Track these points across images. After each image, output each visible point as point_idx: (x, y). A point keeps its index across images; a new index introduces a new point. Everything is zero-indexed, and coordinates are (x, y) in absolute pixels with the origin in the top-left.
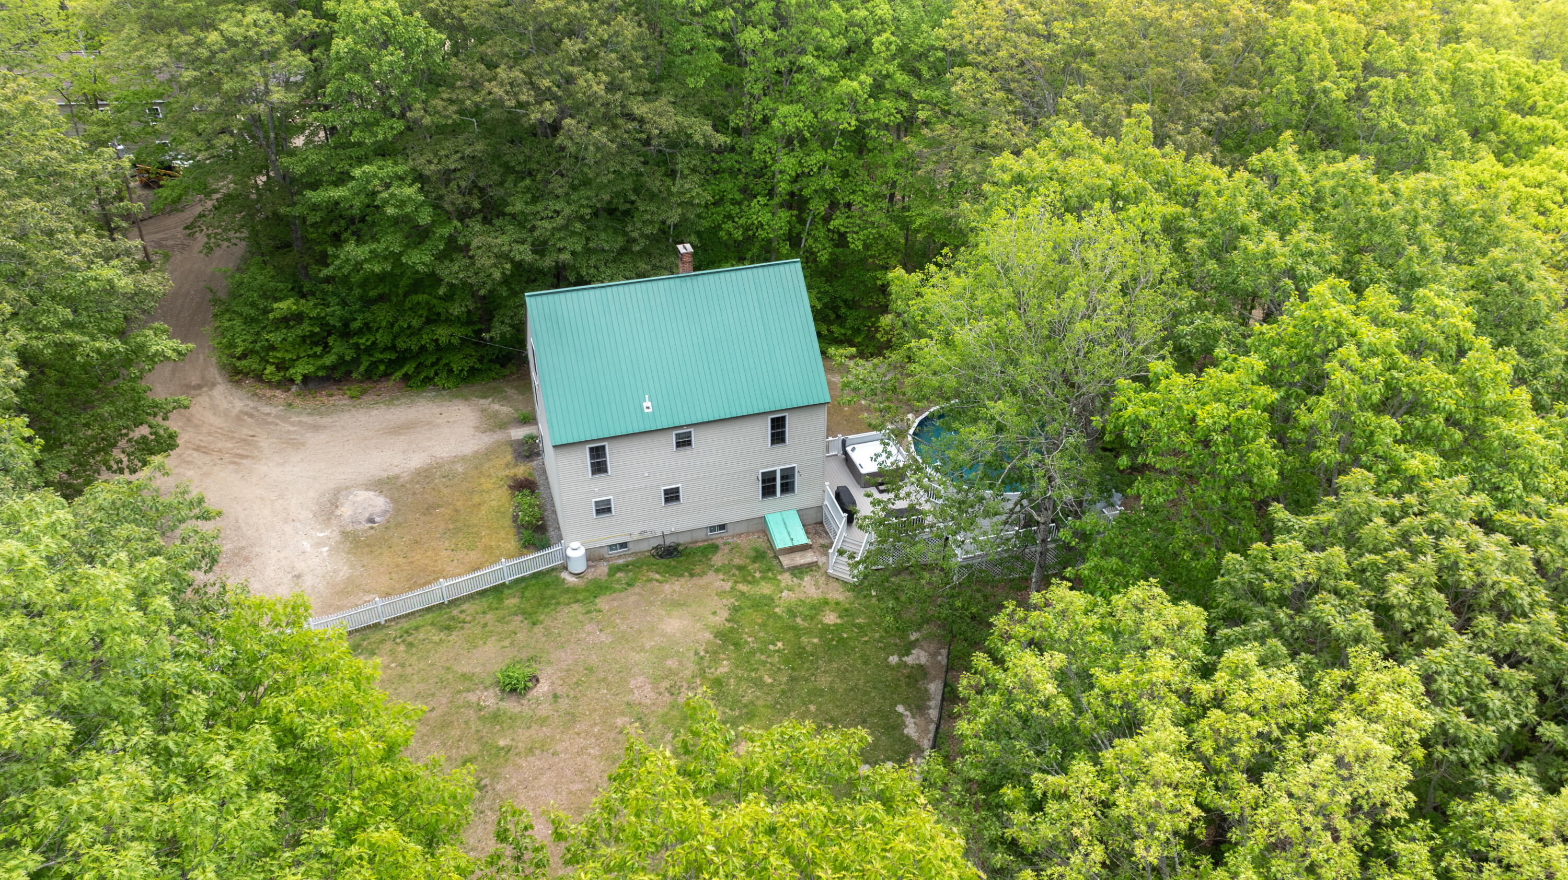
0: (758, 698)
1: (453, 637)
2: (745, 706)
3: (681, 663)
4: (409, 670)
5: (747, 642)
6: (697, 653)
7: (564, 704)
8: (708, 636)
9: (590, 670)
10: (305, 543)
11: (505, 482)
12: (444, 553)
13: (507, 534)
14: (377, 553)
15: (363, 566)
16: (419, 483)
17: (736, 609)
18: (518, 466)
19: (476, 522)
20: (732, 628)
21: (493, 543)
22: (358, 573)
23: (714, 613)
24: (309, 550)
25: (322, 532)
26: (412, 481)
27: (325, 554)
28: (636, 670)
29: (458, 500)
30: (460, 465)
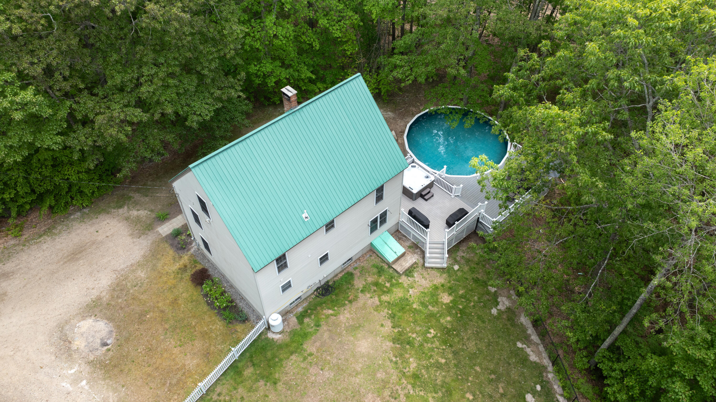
0: (445, 377)
2: (442, 386)
3: (387, 373)
5: (414, 339)
6: (391, 361)
8: (390, 344)
10: (64, 384)
11: (182, 275)
12: (176, 351)
13: (211, 317)
14: (126, 370)
15: (123, 386)
16: (120, 298)
17: (392, 317)
18: (181, 257)
19: (182, 315)
20: (399, 332)
21: (206, 329)
22: (123, 394)
23: (382, 325)
24: (71, 389)
25: (71, 368)
26: (113, 297)
27: (87, 387)
28: (362, 390)
29: (158, 302)
30: (140, 272)
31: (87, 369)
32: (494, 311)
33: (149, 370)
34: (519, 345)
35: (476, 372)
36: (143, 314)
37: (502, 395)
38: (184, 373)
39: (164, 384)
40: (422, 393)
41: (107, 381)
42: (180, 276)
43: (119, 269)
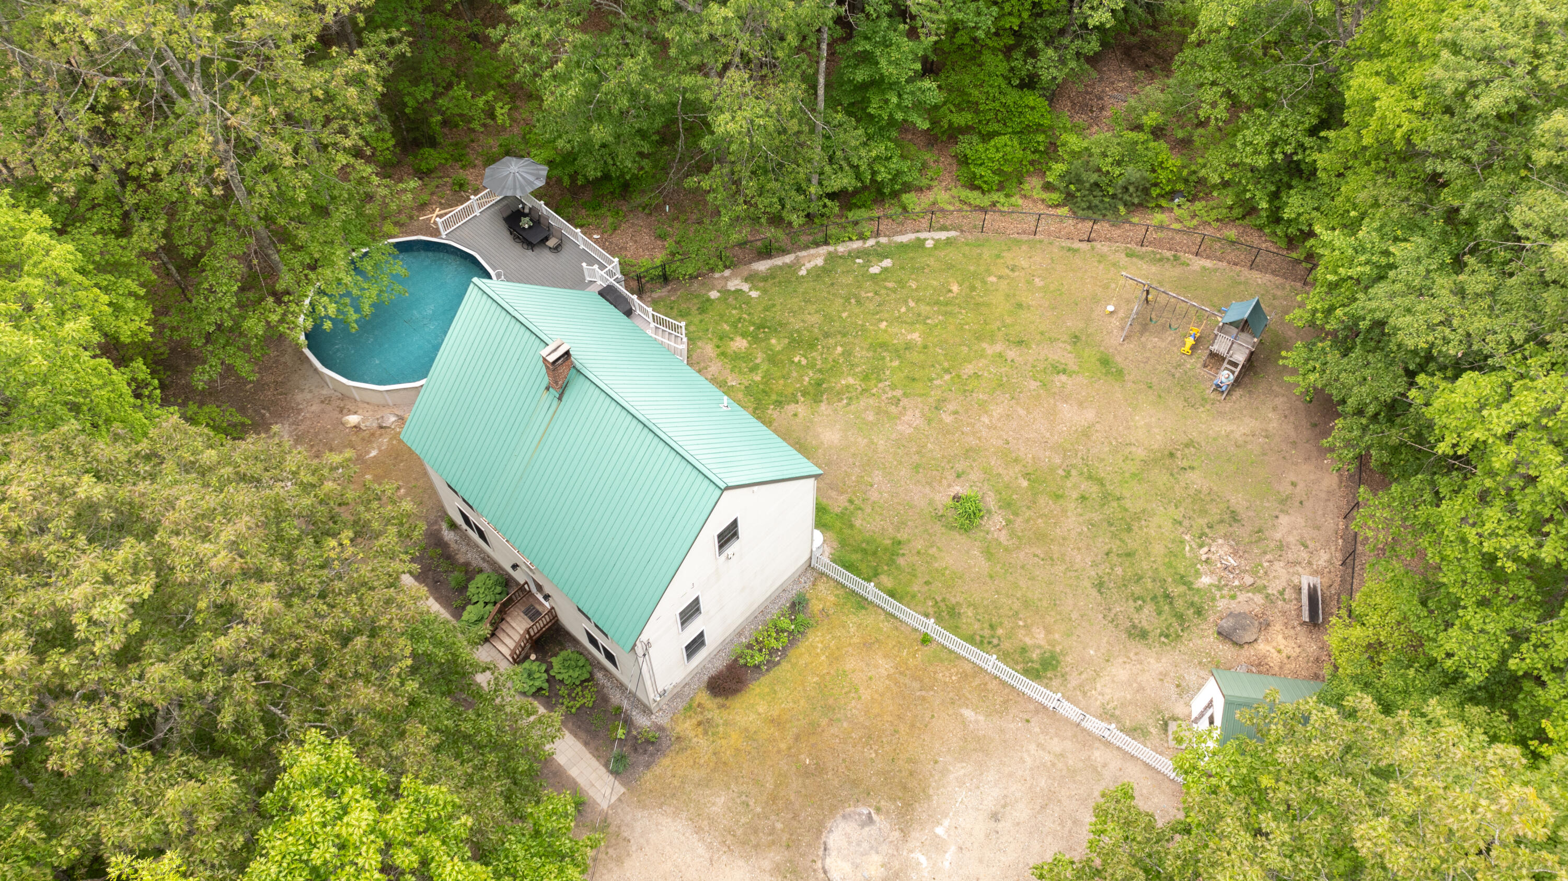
0: (862, 348)
1: (960, 599)
2: (875, 351)
3: (866, 409)
4: (1017, 606)
5: (811, 379)
6: (848, 404)
7: (959, 467)
8: (823, 407)
9: (917, 467)
10: (947, 864)
11: (717, 726)
12: (866, 695)
13: (801, 654)
14: (908, 766)
15: (936, 762)
16: (774, 828)
17: (779, 404)
18: (678, 738)
19: (802, 702)
20: (803, 395)
21: (823, 658)
22: (949, 758)
23: (795, 415)
24: (953, 848)
25: (919, 864)
26: (773, 843)
27: (946, 822)
28: (894, 436)
29: (779, 752)
30: (714, 808)
31: (916, 835)
32: (754, 294)
33: (903, 729)
34: (803, 273)
35: (849, 316)
36: (806, 773)
37: (876, 293)
38: (901, 673)
39: (924, 699)
40: (888, 373)
41: (931, 792)
42: (721, 729)
43: (707, 856)
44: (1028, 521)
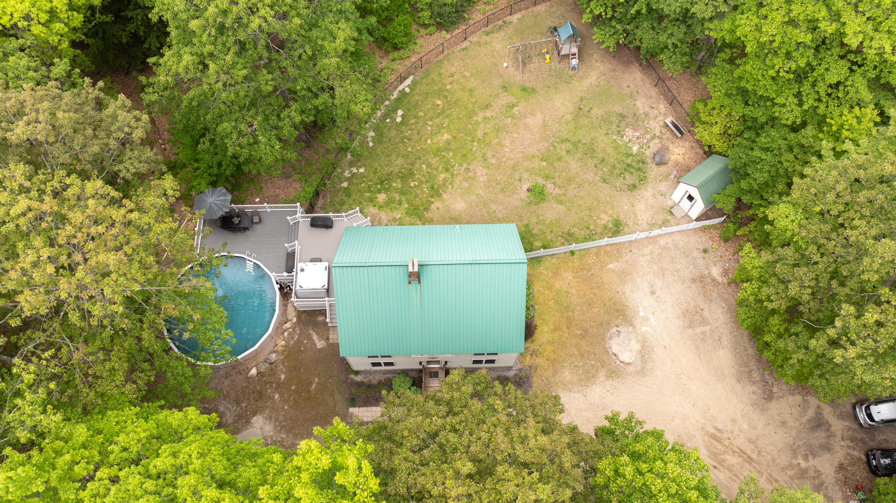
0: (432, 158)
1: (568, 228)
2: (438, 156)
3: (461, 183)
4: (587, 213)
5: (427, 188)
6: (452, 187)
7: (517, 177)
8: (444, 196)
9: (503, 190)
10: (654, 323)
11: (538, 350)
12: (573, 291)
13: (538, 297)
14: (611, 302)
15: (618, 292)
16: (592, 365)
17: (427, 209)
18: (530, 367)
19: (556, 314)
20: (432, 198)
21: (547, 292)
22: (620, 287)
23: (438, 208)
24: (651, 316)
25: (646, 331)
26: (597, 370)
27: (641, 309)
28: (482, 185)
29: (567, 338)
30: (567, 378)
31: (636, 322)
32: (362, 170)
33: (597, 291)
34: (371, 144)
35: (412, 149)
36: (583, 337)
37: (412, 130)
38: (576, 272)
39: (592, 274)
40: (452, 160)
41: (626, 304)
42: (540, 350)
43: (582, 395)
44: (560, 177)
